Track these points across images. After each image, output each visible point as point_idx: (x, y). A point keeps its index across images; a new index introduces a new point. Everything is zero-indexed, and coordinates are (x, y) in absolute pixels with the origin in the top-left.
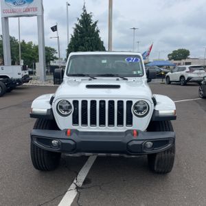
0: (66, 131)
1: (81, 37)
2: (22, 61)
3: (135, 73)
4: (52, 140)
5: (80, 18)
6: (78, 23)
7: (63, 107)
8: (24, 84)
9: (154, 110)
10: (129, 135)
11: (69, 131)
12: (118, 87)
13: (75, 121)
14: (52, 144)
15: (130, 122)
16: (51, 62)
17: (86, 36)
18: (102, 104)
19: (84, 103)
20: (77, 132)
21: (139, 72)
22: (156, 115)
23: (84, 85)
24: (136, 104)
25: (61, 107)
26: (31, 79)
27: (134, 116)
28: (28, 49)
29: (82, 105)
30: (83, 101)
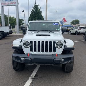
0: (27, 54)
2: (10, 25)
3: (57, 29)
4: (21, 58)
9: (65, 45)
10: (54, 56)
11: (28, 54)
12: (49, 35)
13: (31, 50)
14: (21, 60)
15: (54, 50)
17: (36, 14)
18: (43, 43)
19: (35, 42)
20: (32, 54)
21: (58, 29)
22: (66, 47)
23: (35, 35)
24: (57, 43)
25: (25, 44)
26: (13, 32)
27: (56, 48)
28: (12, 20)
29: (34, 43)
30: (34, 42)
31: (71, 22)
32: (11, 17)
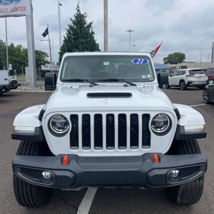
0: (62, 157)
1: (75, 39)
3: (144, 77)
4: (43, 171)
5: (74, 18)
6: (71, 23)
7: (57, 123)
8: (12, 91)
9: (178, 126)
10: (148, 161)
11: (65, 158)
12: (129, 95)
13: (74, 143)
14: (42, 176)
15: (147, 142)
16: (42, 66)
18: (110, 118)
19: (86, 117)
20: (76, 157)
21: (149, 76)
22: (181, 132)
23: (83, 93)
24: (154, 118)
25: (54, 124)
26: (20, 85)
27: (152, 134)
28: (17, 52)
29: (83, 121)
30: (84, 116)
31: (165, 59)
32: (15, 45)
